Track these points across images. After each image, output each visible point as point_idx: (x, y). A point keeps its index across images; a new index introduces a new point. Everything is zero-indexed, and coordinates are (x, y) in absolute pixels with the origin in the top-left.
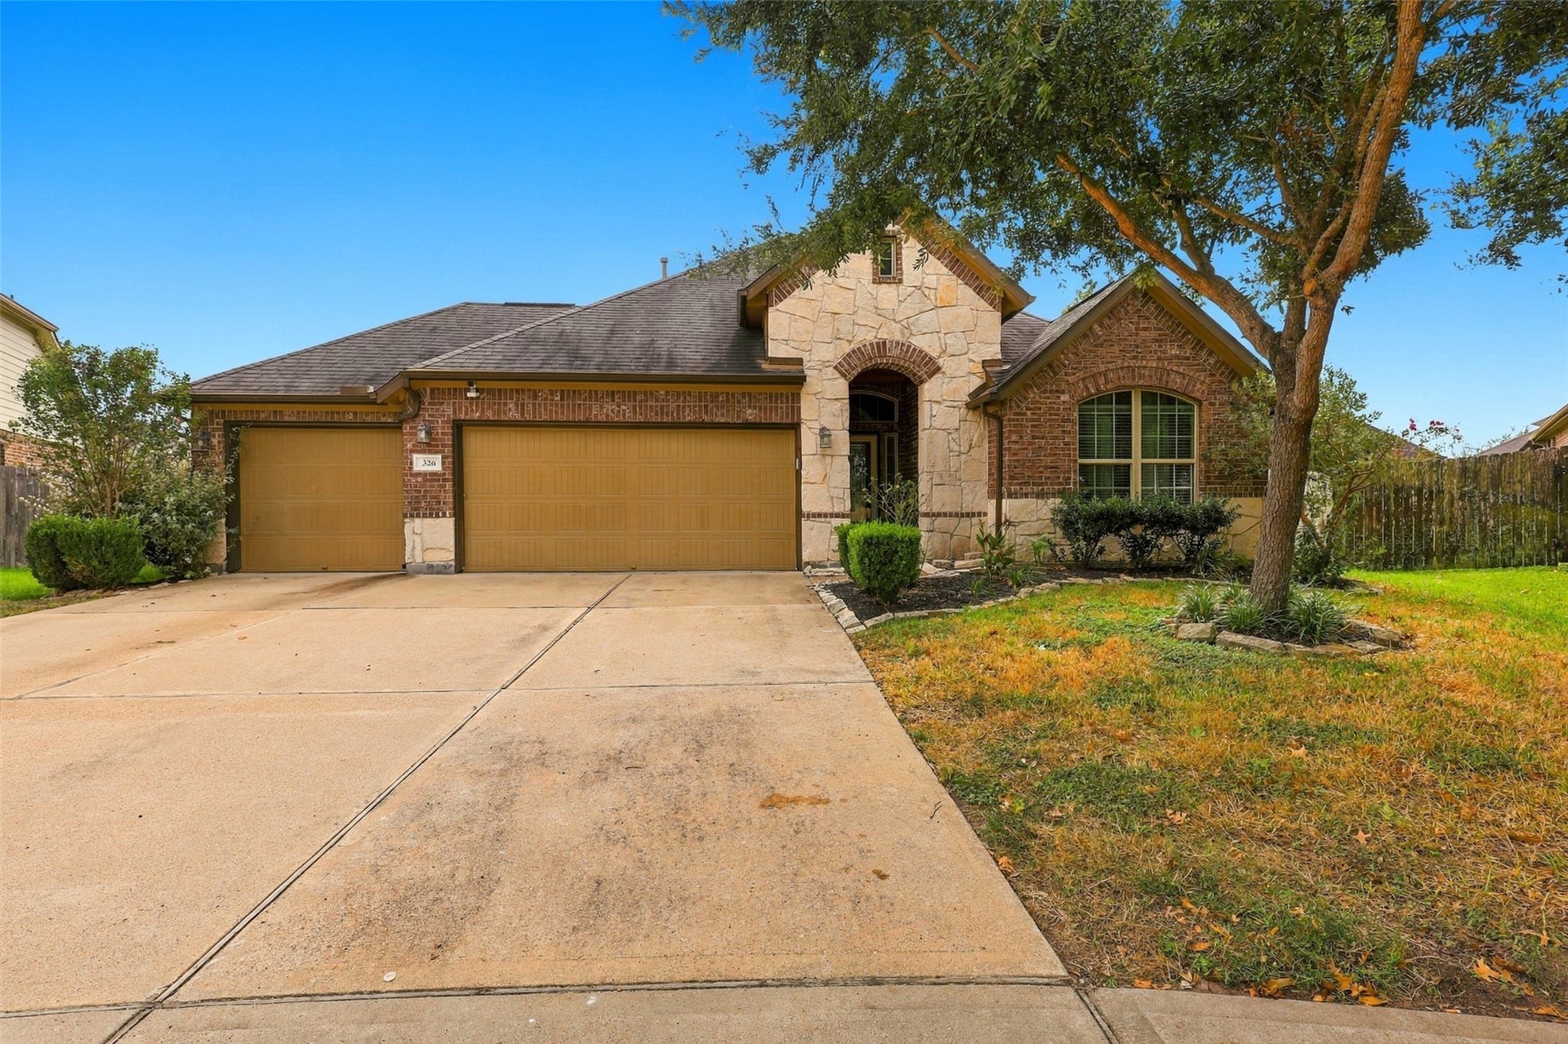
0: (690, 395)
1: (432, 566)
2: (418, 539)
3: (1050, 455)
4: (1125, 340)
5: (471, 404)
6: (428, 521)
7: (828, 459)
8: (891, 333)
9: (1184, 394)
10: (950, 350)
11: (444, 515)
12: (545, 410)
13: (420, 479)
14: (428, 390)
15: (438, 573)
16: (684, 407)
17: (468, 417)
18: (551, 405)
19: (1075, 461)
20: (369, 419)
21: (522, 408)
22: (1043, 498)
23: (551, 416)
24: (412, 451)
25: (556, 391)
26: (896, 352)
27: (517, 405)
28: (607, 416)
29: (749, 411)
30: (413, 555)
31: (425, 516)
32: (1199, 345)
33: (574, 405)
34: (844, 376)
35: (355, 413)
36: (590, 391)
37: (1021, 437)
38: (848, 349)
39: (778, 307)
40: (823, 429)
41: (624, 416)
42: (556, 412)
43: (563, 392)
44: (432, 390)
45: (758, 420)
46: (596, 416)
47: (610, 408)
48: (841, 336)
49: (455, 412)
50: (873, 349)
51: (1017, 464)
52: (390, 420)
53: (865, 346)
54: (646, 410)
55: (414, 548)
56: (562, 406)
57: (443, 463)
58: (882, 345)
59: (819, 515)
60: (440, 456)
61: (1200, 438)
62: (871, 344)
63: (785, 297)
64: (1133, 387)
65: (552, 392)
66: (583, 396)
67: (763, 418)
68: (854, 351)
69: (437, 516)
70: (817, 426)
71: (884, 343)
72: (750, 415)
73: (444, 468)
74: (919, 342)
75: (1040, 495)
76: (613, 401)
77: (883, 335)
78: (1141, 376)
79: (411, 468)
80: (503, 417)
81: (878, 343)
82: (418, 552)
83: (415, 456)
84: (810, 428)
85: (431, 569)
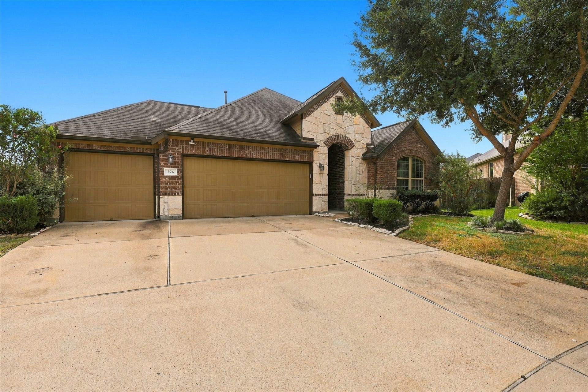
0: (276, 149)
1: (173, 217)
2: (166, 205)
3: (391, 176)
4: (408, 141)
5: (191, 147)
6: (171, 197)
7: (321, 175)
8: (341, 132)
9: (422, 159)
10: (357, 140)
11: (178, 195)
12: (222, 151)
13: (167, 179)
14: (171, 140)
15: (175, 219)
16: (274, 154)
17: (189, 153)
18: (224, 150)
19: (396, 178)
20: (138, 151)
21: (212, 150)
22: (388, 190)
23: (224, 154)
24: (164, 167)
25: (226, 144)
26: (342, 139)
27: (210, 149)
28: (246, 155)
29: (297, 156)
30: (164, 212)
31: (169, 195)
32: (425, 144)
33: (233, 150)
34: (327, 146)
35: (131, 148)
36: (240, 145)
37: (383, 170)
38: (328, 136)
39: (306, 119)
40: (320, 164)
41: (252, 156)
42: (227, 153)
43: (229, 145)
44: (173, 140)
45: (299, 160)
46: (242, 155)
47: (247, 152)
48: (326, 132)
49: (183, 150)
50: (335, 137)
51: (382, 179)
52: (148, 152)
53: (333, 136)
54: (261, 154)
55: (164, 208)
56: (229, 150)
57: (178, 172)
58: (338, 136)
59: (319, 195)
60: (176, 169)
61: (425, 172)
62: (335, 135)
63: (309, 116)
64: (409, 155)
65: (225, 145)
66: (237, 147)
67: (301, 160)
68: (330, 137)
69: (175, 195)
70: (318, 163)
71: (339, 135)
72: (297, 158)
73: (178, 174)
74: (348, 136)
75: (388, 189)
76: (249, 150)
77: (338, 132)
78: (412, 153)
79: (163, 174)
80: (205, 154)
81: (337, 135)
82: (166, 210)
83: (165, 169)
84: (316, 164)
85: (172, 218)
